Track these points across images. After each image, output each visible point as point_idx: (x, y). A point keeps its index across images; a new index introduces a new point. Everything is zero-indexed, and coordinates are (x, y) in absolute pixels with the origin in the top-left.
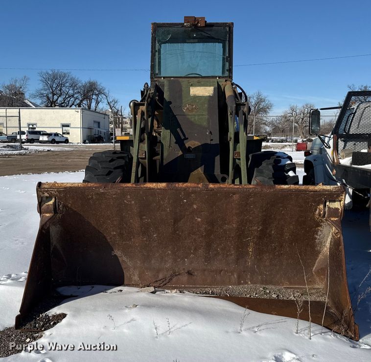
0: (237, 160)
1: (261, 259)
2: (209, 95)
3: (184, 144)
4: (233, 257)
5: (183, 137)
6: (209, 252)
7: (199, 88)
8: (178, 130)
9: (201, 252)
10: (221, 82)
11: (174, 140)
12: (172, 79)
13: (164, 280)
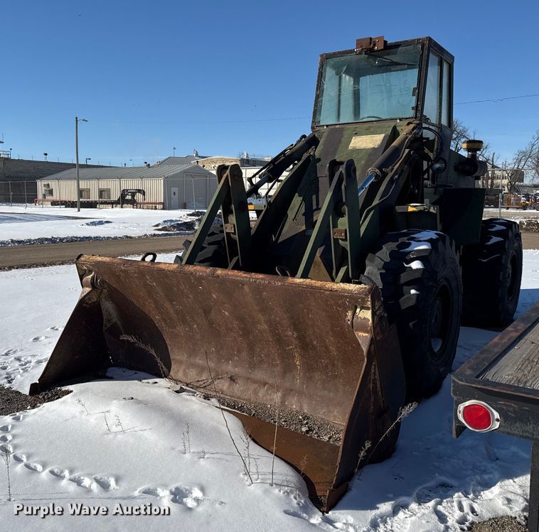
0: (340, 241)
1: (311, 377)
2: (373, 146)
3: (313, 216)
4: (279, 368)
5: (314, 207)
6: (253, 357)
7: (364, 137)
8: (314, 197)
9: (244, 354)
10: (401, 126)
11: (303, 210)
12: (338, 126)
13: (205, 381)
